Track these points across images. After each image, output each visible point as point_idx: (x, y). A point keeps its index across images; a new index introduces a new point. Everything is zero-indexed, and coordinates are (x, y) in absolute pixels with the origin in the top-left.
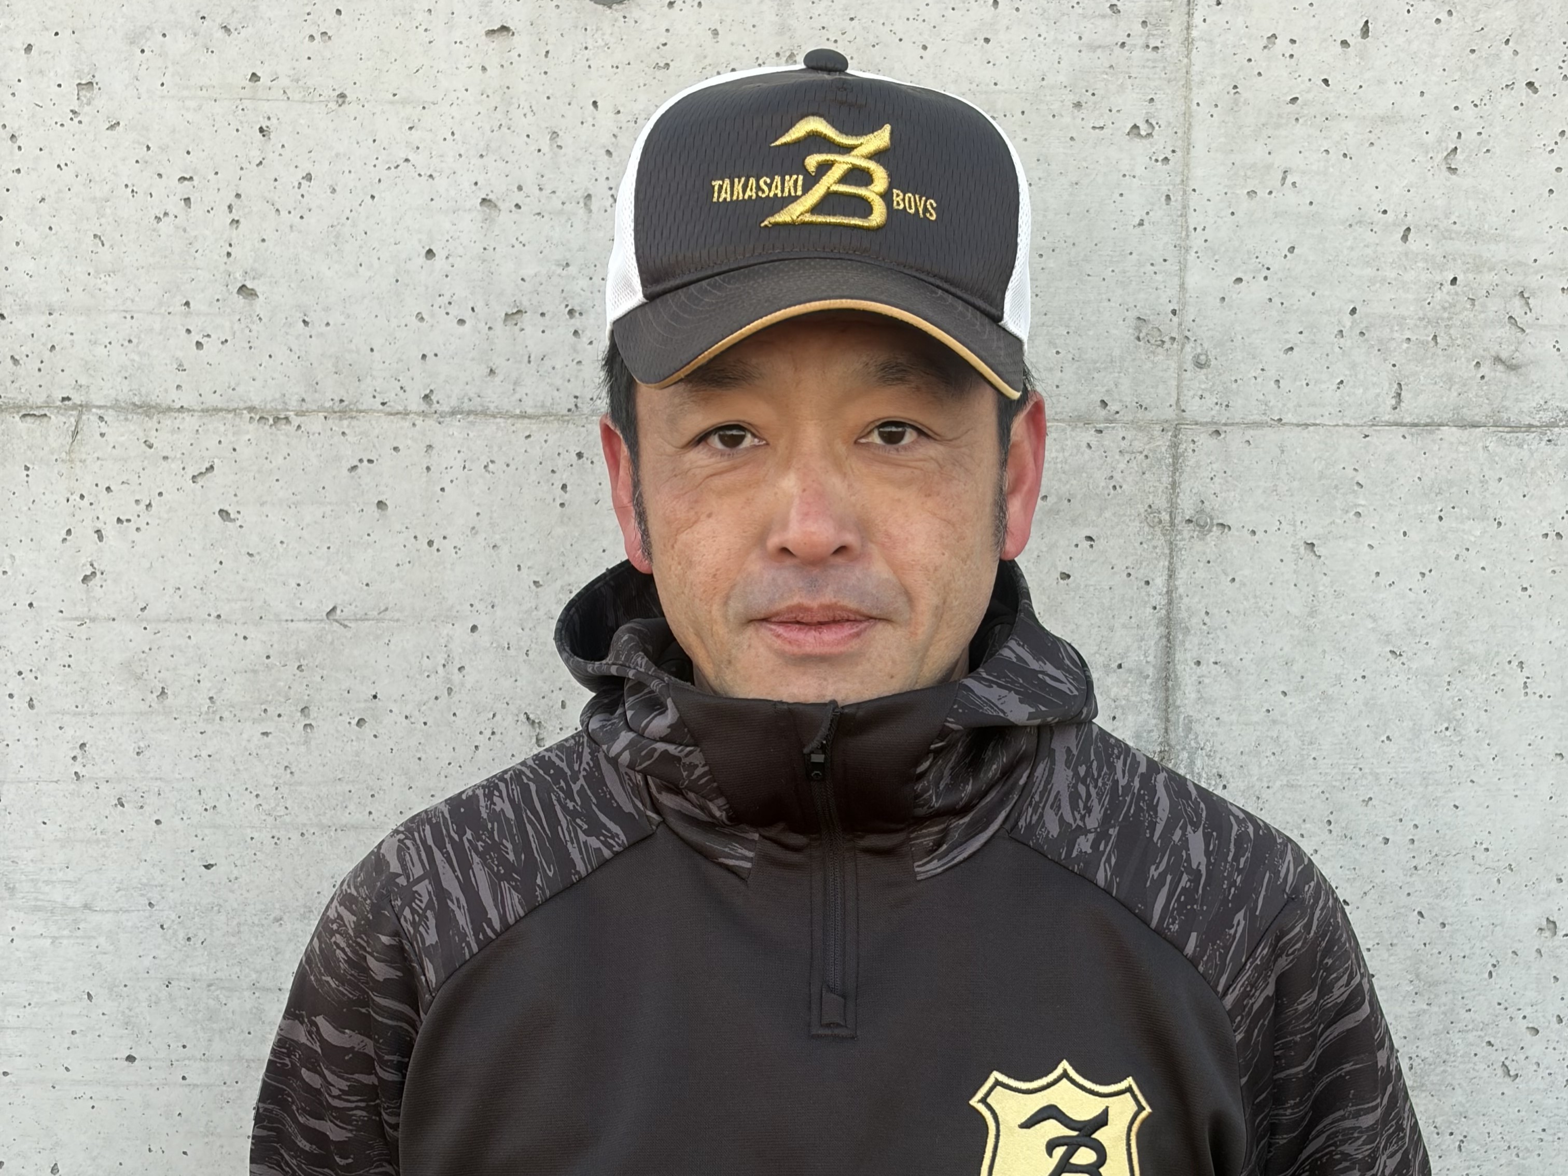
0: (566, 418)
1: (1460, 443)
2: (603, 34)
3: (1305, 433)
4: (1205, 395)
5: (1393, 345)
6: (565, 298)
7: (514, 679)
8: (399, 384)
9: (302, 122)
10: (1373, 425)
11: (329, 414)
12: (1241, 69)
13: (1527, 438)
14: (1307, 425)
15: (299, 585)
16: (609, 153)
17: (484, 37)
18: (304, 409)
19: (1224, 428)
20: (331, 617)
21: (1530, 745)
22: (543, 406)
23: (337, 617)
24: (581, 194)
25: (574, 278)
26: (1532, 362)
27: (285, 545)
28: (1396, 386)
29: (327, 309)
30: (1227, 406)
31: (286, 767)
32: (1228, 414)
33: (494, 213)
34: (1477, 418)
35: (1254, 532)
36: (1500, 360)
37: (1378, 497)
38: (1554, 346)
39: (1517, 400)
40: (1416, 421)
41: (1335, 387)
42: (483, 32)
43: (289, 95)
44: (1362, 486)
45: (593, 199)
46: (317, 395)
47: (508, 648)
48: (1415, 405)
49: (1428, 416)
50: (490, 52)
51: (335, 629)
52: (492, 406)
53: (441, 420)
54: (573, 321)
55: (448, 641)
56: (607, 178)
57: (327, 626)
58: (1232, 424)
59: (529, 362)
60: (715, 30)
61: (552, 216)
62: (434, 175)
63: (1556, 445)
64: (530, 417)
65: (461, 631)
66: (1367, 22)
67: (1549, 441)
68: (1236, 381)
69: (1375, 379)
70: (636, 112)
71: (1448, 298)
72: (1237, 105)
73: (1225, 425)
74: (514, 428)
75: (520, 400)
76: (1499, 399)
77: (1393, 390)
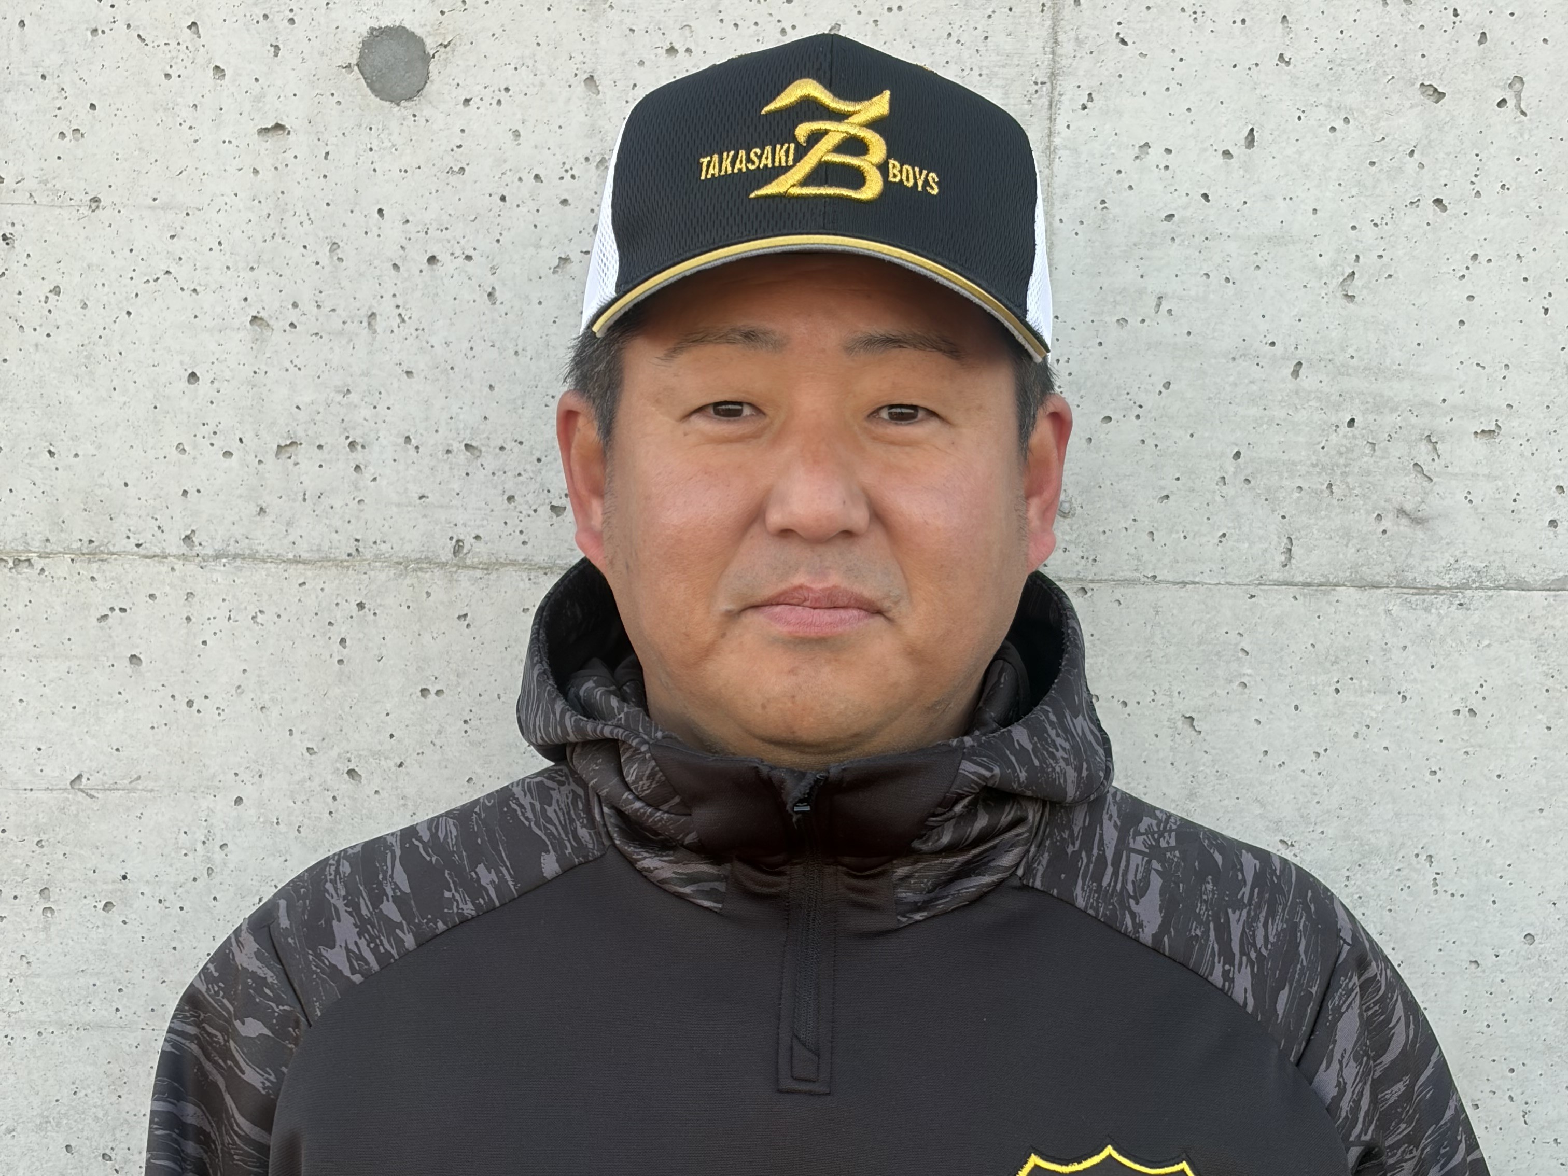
0: (345, 564)
1: (1359, 605)
2: (390, 134)
3: (1182, 593)
4: (1071, 547)
5: (1281, 494)
6: (345, 429)
7: (283, 858)
8: (155, 524)
9: (51, 228)
10: (1260, 584)
11: (76, 556)
12: (1110, 180)
13: (1435, 601)
14: (1185, 584)
15: (39, 749)
16: (395, 266)
17: (256, 136)
18: (48, 550)
19: (1091, 585)
20: (76, 787)
21: (1440, 950)
22: (319, 550)
23: (82, 787)
24: (364, 312)
25: (356, 406)
26: (1440, 515)
27: (24, 704)
28: (1286, 541)
29: (75, 438)
30: (1095, 560)
31: (22, 956)
32: (1094, 570)
33: (267, 333)
34: (1378, 578)
35: (1125, 704)
36: (1404, 512)
37: (1266, 665)
38: (1466, 498)
39: (1424, 558)
40: (1309, 580)
41: (1216, 541)
42: (256, 131)
43: (36, 199)
44: (1247, 653)
45: (378, 317)
46: (63, 535)
47: (278, 823)
48: (1307, 562)
49: (1322, 575)
50: (263, 152)
51: (80, 799)
52: (261, 549)
53: (203, 564)
54: (353, 455)
55: (208, 815)
56: (394, 295)
57: (70, 796)
58: (1100, 581)
59: (305, 500)
60: (517, 131)
61: (332, 337)
62: (198, 289)
63: (1468, 609)
64: (304, 563)
65: (223, 804)
66: (1252, 130)
67: (1461, 604)
68: (1104, 532)
69: (1261, 532)
70: (428, 222)
71: (1345, 442)
72: (1105, 222)
73: (1092, 581)
74: (286, 575)
75: (294, 543)
76: (1403, 557)
77: (1283, 545)
